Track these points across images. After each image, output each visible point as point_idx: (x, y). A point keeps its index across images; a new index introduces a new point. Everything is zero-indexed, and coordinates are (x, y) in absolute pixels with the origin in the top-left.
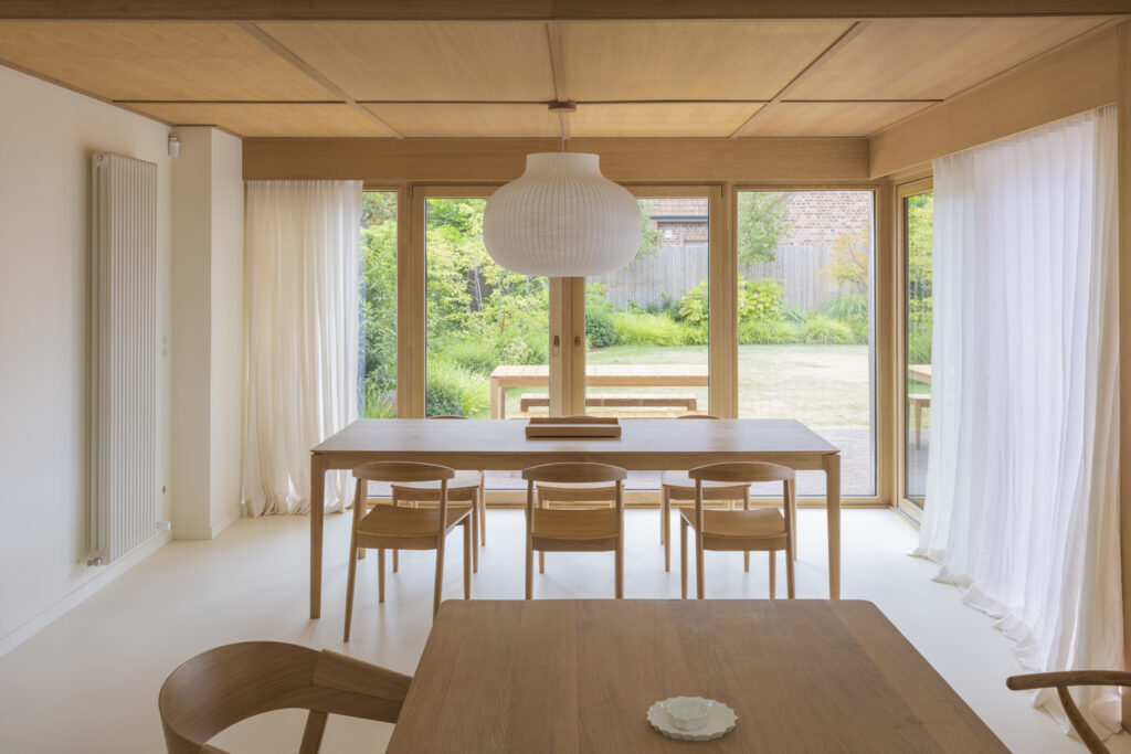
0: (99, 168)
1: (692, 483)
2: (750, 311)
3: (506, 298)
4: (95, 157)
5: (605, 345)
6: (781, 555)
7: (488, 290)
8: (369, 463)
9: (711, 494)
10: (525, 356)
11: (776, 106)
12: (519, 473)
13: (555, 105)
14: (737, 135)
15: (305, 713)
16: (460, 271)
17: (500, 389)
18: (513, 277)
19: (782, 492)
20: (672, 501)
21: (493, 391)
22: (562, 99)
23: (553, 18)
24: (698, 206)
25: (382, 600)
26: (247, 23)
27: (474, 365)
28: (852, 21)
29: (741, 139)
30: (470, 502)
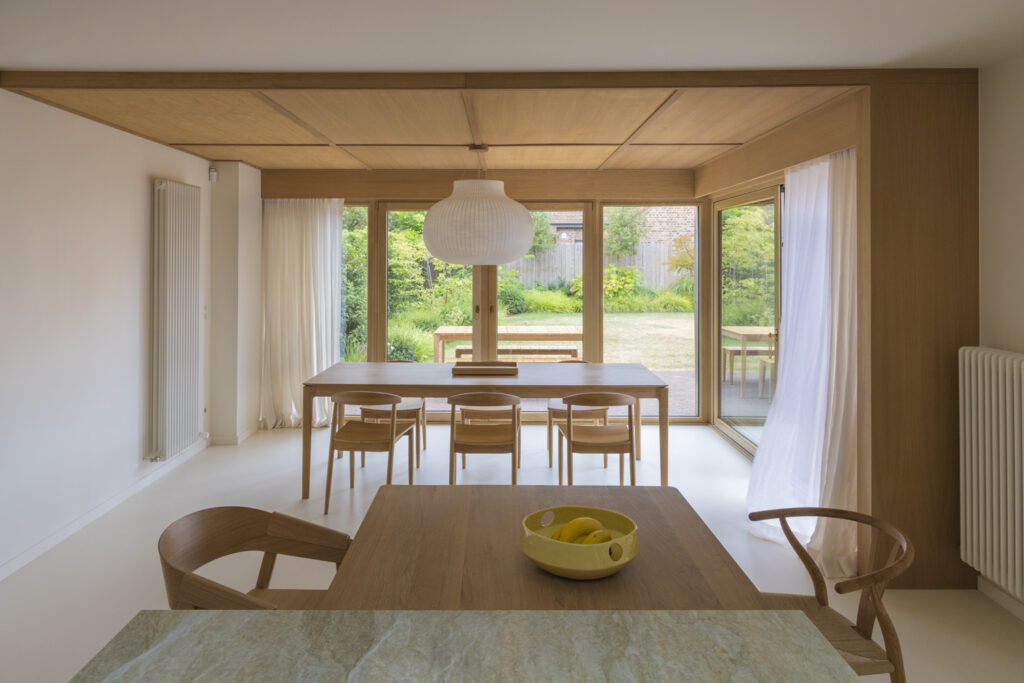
0: (159, 191)
1: (565, 407)
2: (619, 289)
3: (448, 279)
4: (157, 181)
5: (519, 312)
6: (627, 456)
7: (435, 274)
8: (343, 393)
9: (578, 415)
10: (461, 319)
11: (627, 149)
12: (446, 399)
13: (474, 147)
14: (601, 168)
15: (261, 554)
16: (417, 261)
17: (441, 342)
18: (452, 266)
19: (627, 414)
20: (554, 419)
21: (436, 344)
22: (478, 143)
23: (465, 88)
24: (577, 217)
25: (352, 486)
26: (255, 91)
27: (426, 325)
28: (671, 90)
29: (606, 171)
30: (415, 420)
